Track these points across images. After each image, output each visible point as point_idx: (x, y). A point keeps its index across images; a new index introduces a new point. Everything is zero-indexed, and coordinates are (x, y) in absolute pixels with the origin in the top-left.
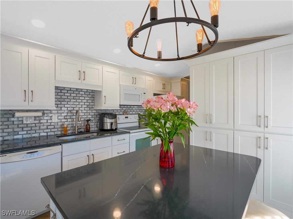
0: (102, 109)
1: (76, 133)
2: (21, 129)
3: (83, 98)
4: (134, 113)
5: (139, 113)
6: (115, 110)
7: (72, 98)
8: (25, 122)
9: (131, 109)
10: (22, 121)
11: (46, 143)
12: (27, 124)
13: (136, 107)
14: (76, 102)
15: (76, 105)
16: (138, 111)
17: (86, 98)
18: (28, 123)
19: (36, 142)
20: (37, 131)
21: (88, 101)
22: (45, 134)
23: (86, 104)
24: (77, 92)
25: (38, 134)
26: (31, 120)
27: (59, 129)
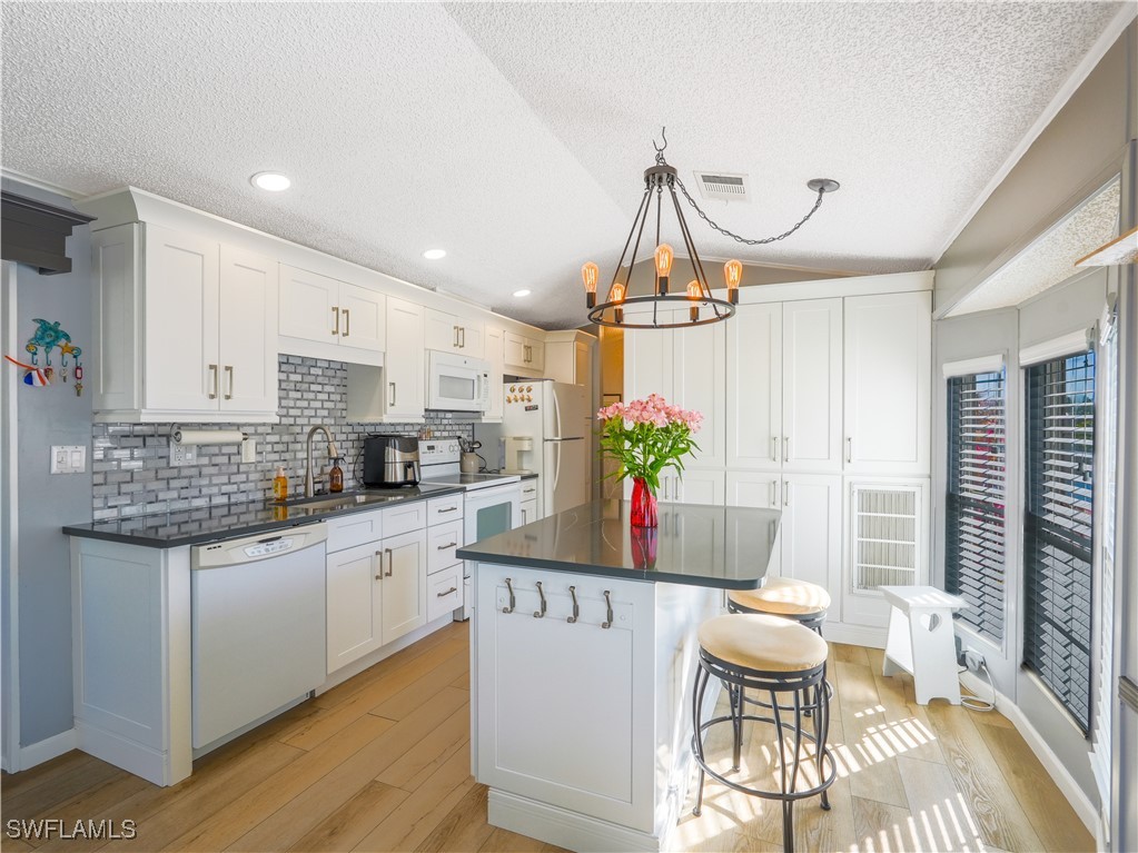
0: (386, 420)
1: (311, 494)
2: (162, 484)
3: (319, 388)
4: (445, 434)
5: (458, 434)
6: (399, 424)
7: (292, 386)
8: (173, 463)
9: (438, 422)
10: (167, 458)
11: (227, 529)
12: (179, 468)
13: (449, 415)
14: (302, 399)
15: (302, 408)
16: (455, 428)
17: (327, 388)
18: (181, 464)
19: (200, 525)
20: (205, 491)
21: (333, 397)
22: (224, 500)
23: (327, 405)
24: (305, 370)
25: (208, 499)
26: (189, 456)
27: (259, 484)
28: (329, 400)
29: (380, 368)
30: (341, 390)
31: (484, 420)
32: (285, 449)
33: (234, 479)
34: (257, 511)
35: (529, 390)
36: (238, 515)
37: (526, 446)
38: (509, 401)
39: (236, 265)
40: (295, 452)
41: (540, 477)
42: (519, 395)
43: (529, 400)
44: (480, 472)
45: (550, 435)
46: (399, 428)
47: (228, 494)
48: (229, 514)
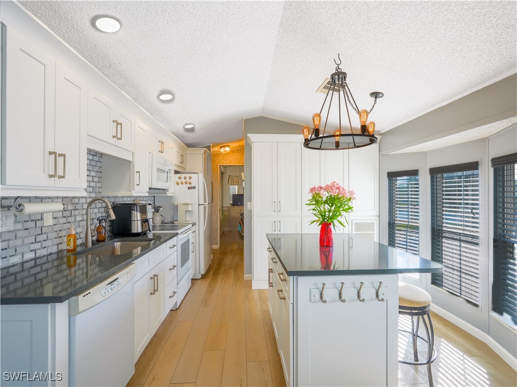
0: (134, 194)
17: (92, 173)
20: (19, 250)
21: (95, 179)
22: (32, 255)
23: (92, 184)
25: (21, 256)
27: (55, 240)
28: (93, 181)
29: (130, 161)
30: (99, 175)
31: (168, 194)
32: (69, 215)
33: (39, 238)
34: (53, 261)
35: (190, 178)
36: (41, 265)
37: (190, 208)
38: (178, 184)
39: (65, 78)
40: (75, 216)
41: (197, 225)
42: (184, 181)
43: (190, 184)
44: (162, 223)
45: (202, 202)
46: (125, 199)
47: (35, 251)
48: (35, 266)
